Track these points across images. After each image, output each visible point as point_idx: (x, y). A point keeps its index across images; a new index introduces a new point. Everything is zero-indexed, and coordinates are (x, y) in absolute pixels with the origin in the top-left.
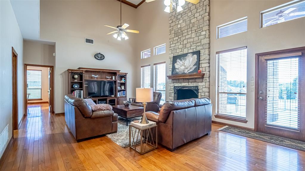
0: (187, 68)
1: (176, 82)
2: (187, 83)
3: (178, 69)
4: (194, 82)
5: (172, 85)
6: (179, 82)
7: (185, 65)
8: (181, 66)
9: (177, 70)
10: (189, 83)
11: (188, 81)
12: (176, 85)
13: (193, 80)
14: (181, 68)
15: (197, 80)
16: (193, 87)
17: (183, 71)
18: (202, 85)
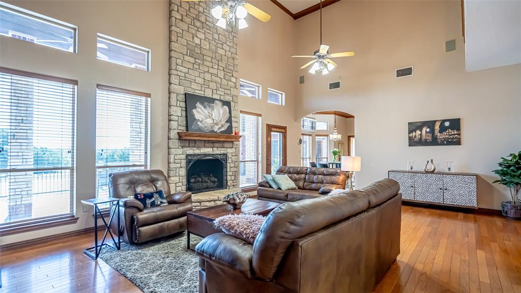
0: (216, 124)
1: (189, 146)
2: (211, 149)
3: (201, 122)
4: (221, 147)
5: (180, 151)
6: (194, 147)
7: (213, 117)
8: (206, 118)
9: (199, 123)
10: (214, 149)
11: (212, 145)
12: (190, 151)
13: (221, 145)
14: (206, 120)
15: (226, 145)
16: (220, 155)
17: (210, 128)
18: (232, 152)
